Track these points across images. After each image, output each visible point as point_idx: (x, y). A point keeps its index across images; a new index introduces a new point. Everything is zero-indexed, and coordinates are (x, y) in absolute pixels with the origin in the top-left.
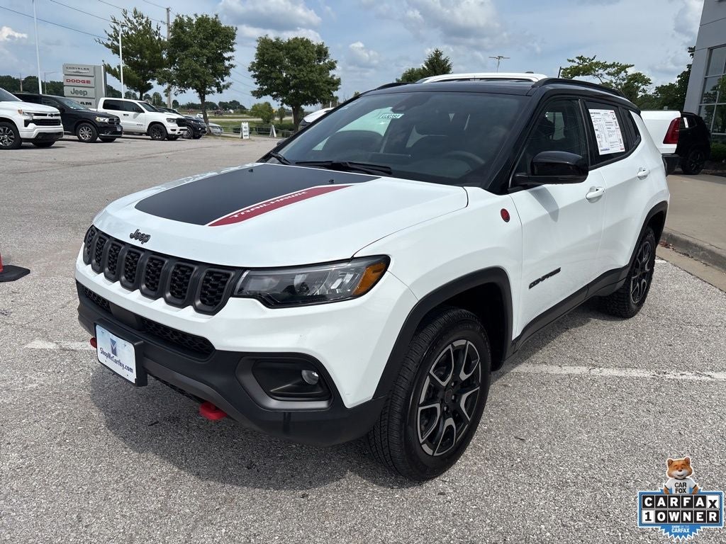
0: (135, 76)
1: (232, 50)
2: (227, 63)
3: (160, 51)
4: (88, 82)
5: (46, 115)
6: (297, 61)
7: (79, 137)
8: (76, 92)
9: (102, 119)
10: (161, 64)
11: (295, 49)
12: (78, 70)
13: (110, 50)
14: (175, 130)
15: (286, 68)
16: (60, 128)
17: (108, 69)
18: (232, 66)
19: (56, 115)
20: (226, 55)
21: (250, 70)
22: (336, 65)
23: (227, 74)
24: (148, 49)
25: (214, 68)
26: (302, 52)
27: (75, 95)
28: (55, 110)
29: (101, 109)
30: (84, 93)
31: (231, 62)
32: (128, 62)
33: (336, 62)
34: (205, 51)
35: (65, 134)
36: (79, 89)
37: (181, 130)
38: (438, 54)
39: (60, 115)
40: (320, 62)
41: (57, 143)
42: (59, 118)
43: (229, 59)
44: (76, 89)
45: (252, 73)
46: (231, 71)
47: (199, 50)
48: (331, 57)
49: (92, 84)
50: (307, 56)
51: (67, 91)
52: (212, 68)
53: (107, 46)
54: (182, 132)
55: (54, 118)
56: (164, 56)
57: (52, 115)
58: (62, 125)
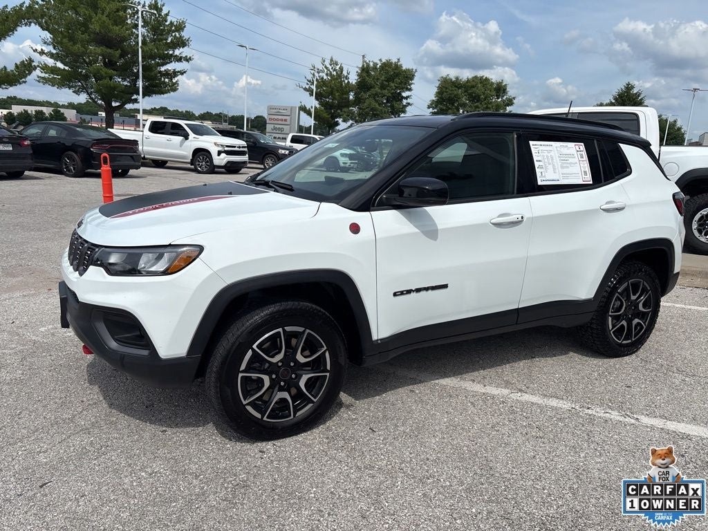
0: (325, 115)
1: (410, 90)
2: (405, 102)
3: (348, 93)
4: (286, 120)
5: (235, 147)
6: (475, 98)
7: (264, 166)
8: (275, 129)
9: (283, 152)
10: (348, 104)
11: (473, 87)
12: (278, 110)
13: (308, 93)
14: (346, 163)
15: (464, 105)
16: (245, 158)
17: (303, 109)
18: (409, 104)
19: (243, 147)
20: (404, 94)
21: (429, 107)
22: (514, 101)
23: (404, 112)
24: (338, 91)
25: (392, 107)
26: (479, 90)
27: (274, 131)
28: (244, 143)
29: (288, 143)
30: (281, 130)
31: (409, 101)
32: (321, 104)
33: (514, 98)
34: (385, 92)
35: (249, 163)
36: (278, 126)
37: (351, 163)
38: (629, 87)
39: (247, 147)
40: (498, 99)
41: (243, 170)
42: (246, 149)
43: (407, 98)
44: (276, 126)
45: (431, 110)
46: (408, 109)
47: (379, 91)
48: (509, 94)
49: (288, 123)
50: (484, 94)
51: (269, 127)
52: (390, 106)
53: (305, 89)
54: (352, 165)
55: (241, 149)
56: (351, 97)
57: (239, 147)
58: (247, 156)
